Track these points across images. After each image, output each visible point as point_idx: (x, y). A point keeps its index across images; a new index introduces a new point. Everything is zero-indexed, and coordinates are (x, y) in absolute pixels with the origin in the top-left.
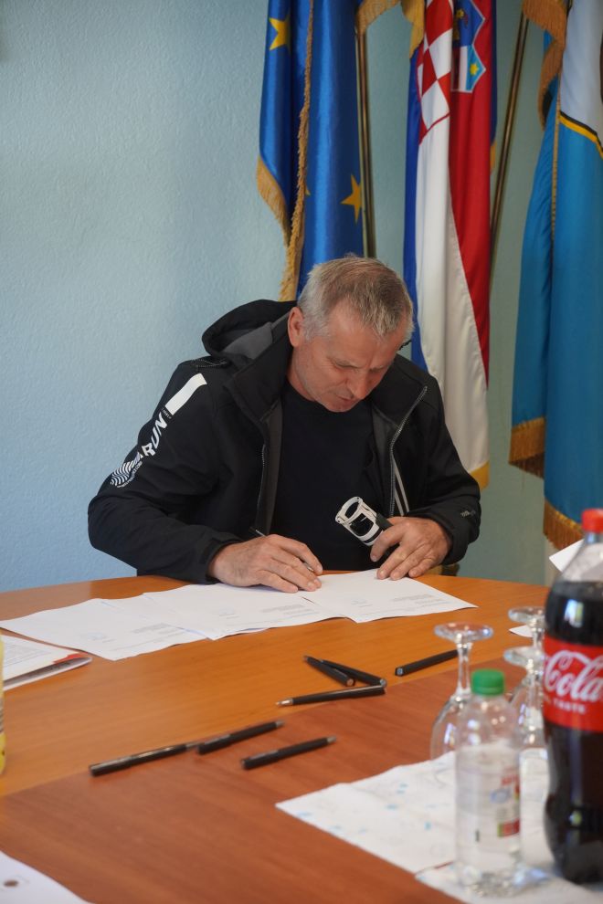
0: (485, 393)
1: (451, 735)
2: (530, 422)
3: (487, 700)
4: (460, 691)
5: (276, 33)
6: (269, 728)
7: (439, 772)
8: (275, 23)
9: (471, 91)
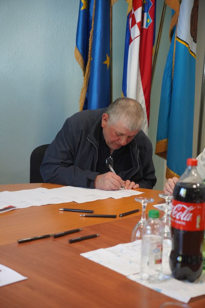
0: (148, 130)
1: (138, 234)
2: (163, 140)
3: (154, 220)
4: (142, 219)
5: (83, 4)
6: (77, 231)
7: (134, 246)
8: (83, 1)
9: (147, 28)
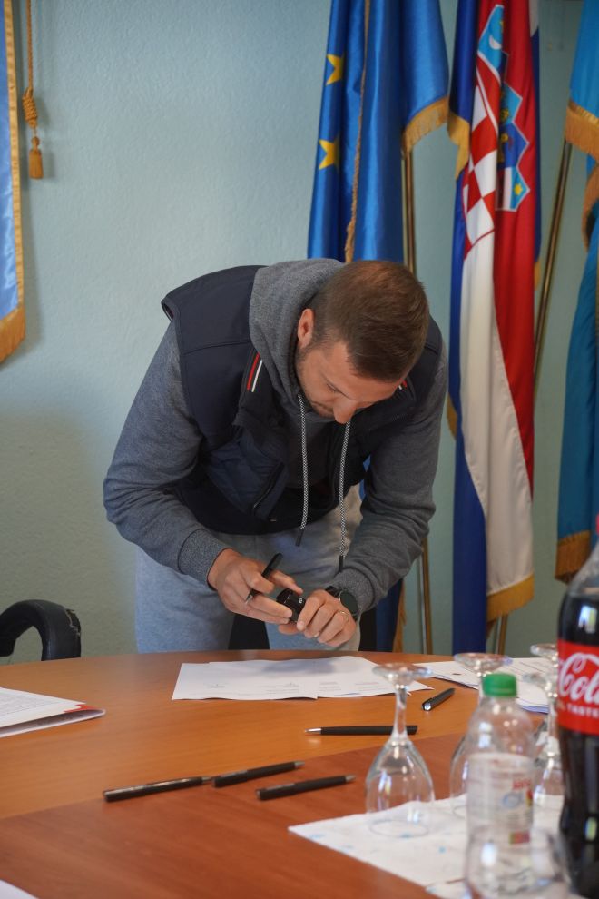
0: (529, 505)
2: (576, 536)
3: (500, 702)
5: (326, 154)
6: (288, 768)
8: (325, 144)
9: (515, 210)
